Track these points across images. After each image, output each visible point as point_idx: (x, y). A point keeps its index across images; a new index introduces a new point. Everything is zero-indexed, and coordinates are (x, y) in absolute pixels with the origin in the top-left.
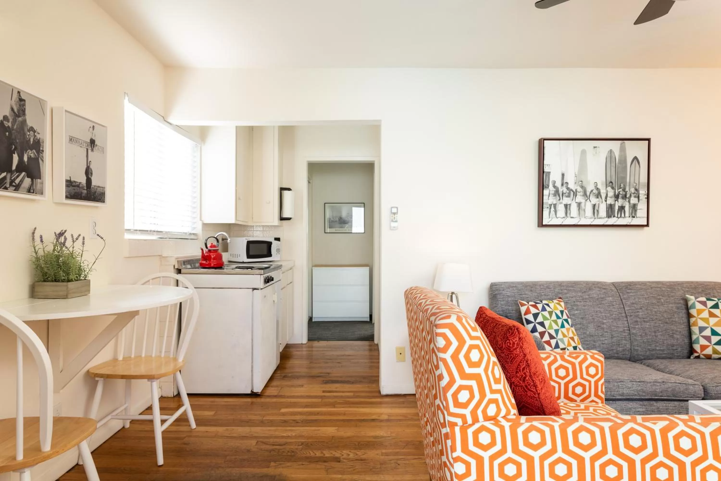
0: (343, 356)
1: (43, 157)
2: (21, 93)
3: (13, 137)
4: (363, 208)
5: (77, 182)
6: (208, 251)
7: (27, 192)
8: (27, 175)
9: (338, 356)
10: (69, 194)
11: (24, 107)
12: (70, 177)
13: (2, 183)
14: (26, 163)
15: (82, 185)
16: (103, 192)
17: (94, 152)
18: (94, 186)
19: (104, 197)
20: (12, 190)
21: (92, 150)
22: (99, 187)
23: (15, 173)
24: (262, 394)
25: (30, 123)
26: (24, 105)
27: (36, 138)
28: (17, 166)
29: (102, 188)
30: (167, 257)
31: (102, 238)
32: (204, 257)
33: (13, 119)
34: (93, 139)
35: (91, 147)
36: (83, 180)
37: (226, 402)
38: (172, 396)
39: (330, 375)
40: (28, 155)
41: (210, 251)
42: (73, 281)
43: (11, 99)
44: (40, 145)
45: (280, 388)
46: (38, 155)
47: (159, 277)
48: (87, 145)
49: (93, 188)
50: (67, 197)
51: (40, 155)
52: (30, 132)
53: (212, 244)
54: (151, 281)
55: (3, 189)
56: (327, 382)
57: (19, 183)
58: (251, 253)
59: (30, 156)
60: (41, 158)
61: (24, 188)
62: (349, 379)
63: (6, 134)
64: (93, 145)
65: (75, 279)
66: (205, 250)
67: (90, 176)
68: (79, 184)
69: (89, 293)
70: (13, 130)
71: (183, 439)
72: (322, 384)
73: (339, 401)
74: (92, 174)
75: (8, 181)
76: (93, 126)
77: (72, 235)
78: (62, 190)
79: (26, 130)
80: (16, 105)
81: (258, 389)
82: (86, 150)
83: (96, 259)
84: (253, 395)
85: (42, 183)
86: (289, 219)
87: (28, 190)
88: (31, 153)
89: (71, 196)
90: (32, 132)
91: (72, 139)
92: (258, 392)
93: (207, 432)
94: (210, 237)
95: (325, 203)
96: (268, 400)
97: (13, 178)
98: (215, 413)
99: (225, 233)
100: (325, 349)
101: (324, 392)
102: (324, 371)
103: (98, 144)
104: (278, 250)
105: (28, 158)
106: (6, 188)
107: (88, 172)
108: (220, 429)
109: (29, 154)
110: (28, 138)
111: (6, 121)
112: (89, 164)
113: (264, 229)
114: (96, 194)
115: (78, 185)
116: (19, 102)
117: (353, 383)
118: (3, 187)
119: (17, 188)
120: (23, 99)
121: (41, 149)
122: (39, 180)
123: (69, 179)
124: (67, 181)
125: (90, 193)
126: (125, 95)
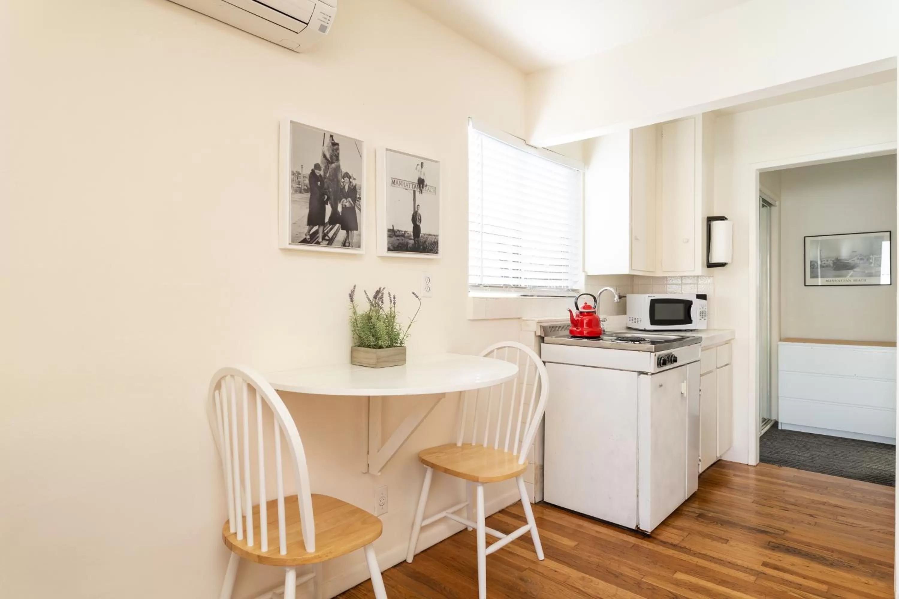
0: (824, 503)
1: (360, 205)
2: (334, 137)
3: (326, 186)
4: (889, 242)
5: (402, 231)
6: (579, 314)
7: (341, 246)
8: (342, 227)
9: (813, 501)
10: (392, 246)
11: (338, 151)
12: (393, 226)
13: (315, 237)
14: (341, 214)
15: (408, 234)
16: (435, 241)
17: (423, 194)
18: (423, 235)
19: (437, 247)
20: (325, 244)
21: (421, 192)
22: (430, 235)
23: (329, 225)
24: (653, 535)
25: (344, 169)
26: (338, 149)
27: (351, 185)
28: (330, 218)
29: (434, 236)
30: (527, 320)
31: (418, 297)
32: (574, 322)
33: (326, 167)
34: (422, 178)
35: (420, 187)
36: (409, 228)
37: (597, 532)
38: (534, 503)
39: (787, 535)
40: (342, 205)
41: (581, 313)
42: (383, 348)
43: (323, 145)
44: (357, 192)
45: (686, 534)
46: (354, 204)
47: (504, 347)
48: (414, 186)
49: (422, 237)
50: (389, 249)
51: (356, 204)
52: (345, 179)
53: (586, 303)
54: (495, 350)
55: (315, 244)
56: (776, 548)
57: (333, 236)
58: (657, 317)
59: (345, 205)
60: (358, 208)
61: (338, 241)
62: (824, 554)
63: (318, 184)
64: (421, 185)
65: (385, 345)
66: (575, 312)
67: (418, 223)
68: (405, 233)
69: (405, 363)
70: (325, 178)
71: (522, 571)
72: (765, 548)
73: (791, 593)
74: (420, 220)
75: (320, 235)
76: (422, 163)
77: (389, 293)
78: (384, 241)
79: (340, 177)
80: (329, 150)
81: (647, 526)
82: (412, 192)
83: (411, 323)
84: (638, 533)
85: (360, 235)
86: (723, 265)
87: (342, 243)
88: (346, 202)
89: (394, 248)
90: (347, 179)
91: (395, 181)
92: (647, 532)
93: (556, 571)
94: (585, 294)
95: (805, 237)
96: (660, 549)
97: (325, 232)
98: (577, 545)
99: (611, 289)
100: (789, 483)
101: (765, 564)
102: (778, 524)
103: (428, 184)
104: (703, 314)
105: (343, 207)
106: (318, 243)
107: (416, 218)
108: (574, 574)
109: (344, 204)
110: (342, 186)
111: (317, 170)
112: (417, 209)
113: (684, 282)
114: (427, 243)
115: (403, 235)
116: (332, 147)
117: (832, 565)
118: (315, 242)
119: (330, 242)
120: (336, 143)
121: (358, 196)
122: (355, 231)
123: (392, 228)
124: (389, 230)
125: (418, 243)
126: (469, 120)
